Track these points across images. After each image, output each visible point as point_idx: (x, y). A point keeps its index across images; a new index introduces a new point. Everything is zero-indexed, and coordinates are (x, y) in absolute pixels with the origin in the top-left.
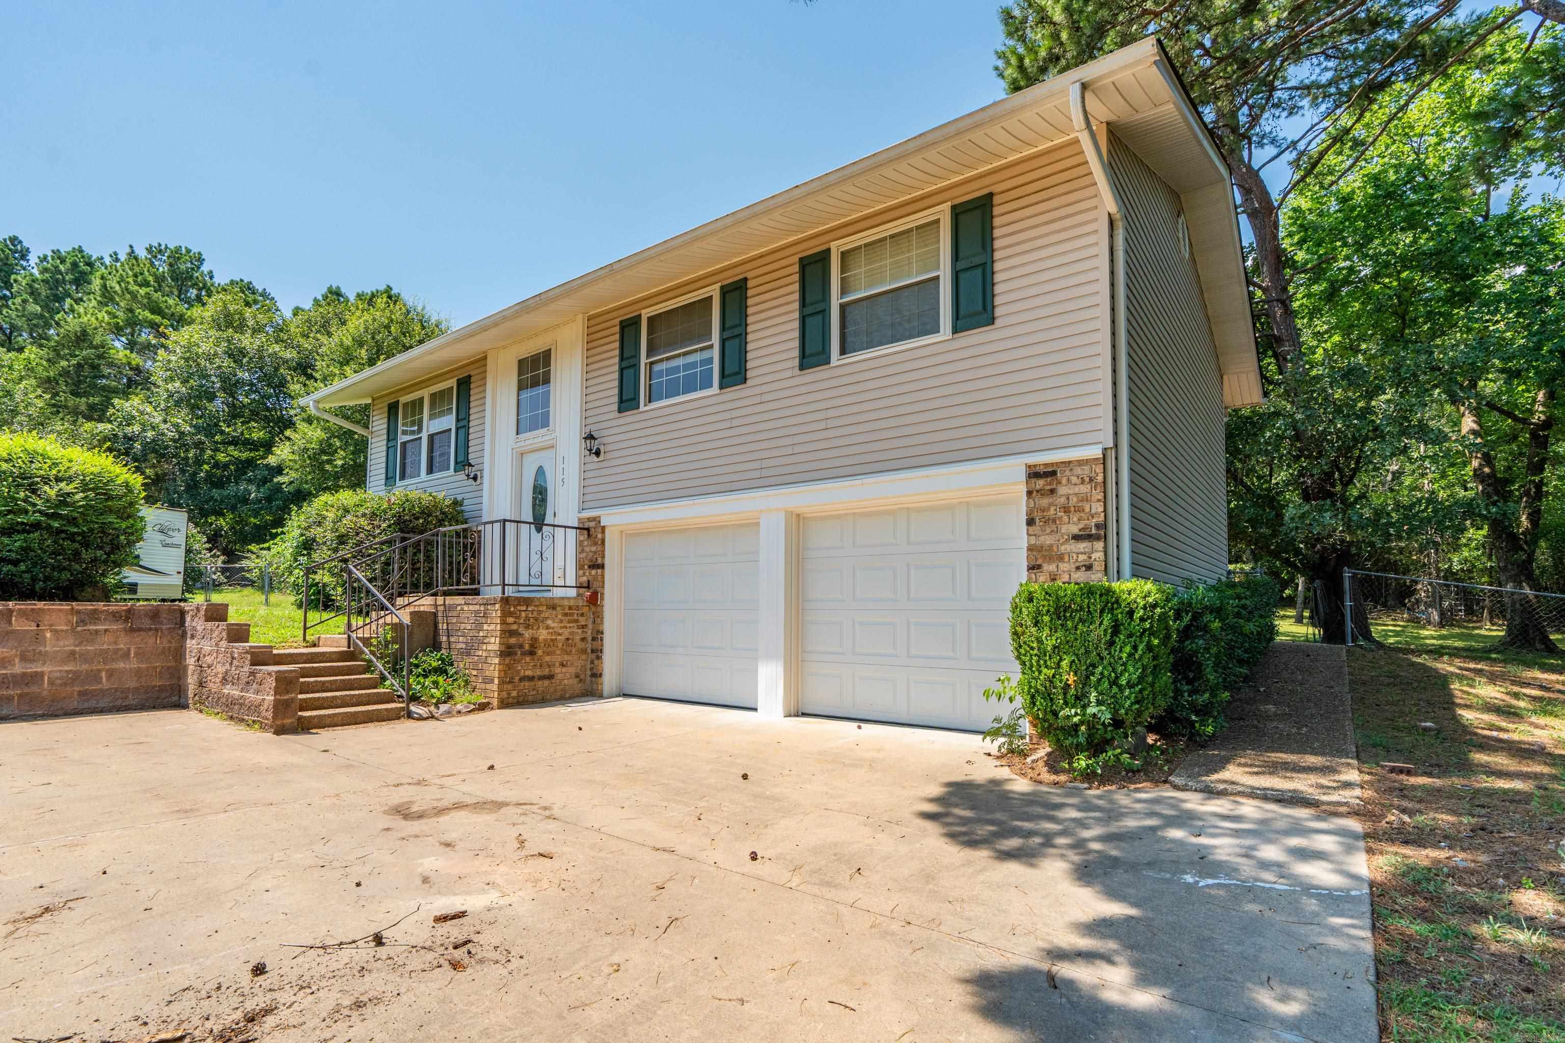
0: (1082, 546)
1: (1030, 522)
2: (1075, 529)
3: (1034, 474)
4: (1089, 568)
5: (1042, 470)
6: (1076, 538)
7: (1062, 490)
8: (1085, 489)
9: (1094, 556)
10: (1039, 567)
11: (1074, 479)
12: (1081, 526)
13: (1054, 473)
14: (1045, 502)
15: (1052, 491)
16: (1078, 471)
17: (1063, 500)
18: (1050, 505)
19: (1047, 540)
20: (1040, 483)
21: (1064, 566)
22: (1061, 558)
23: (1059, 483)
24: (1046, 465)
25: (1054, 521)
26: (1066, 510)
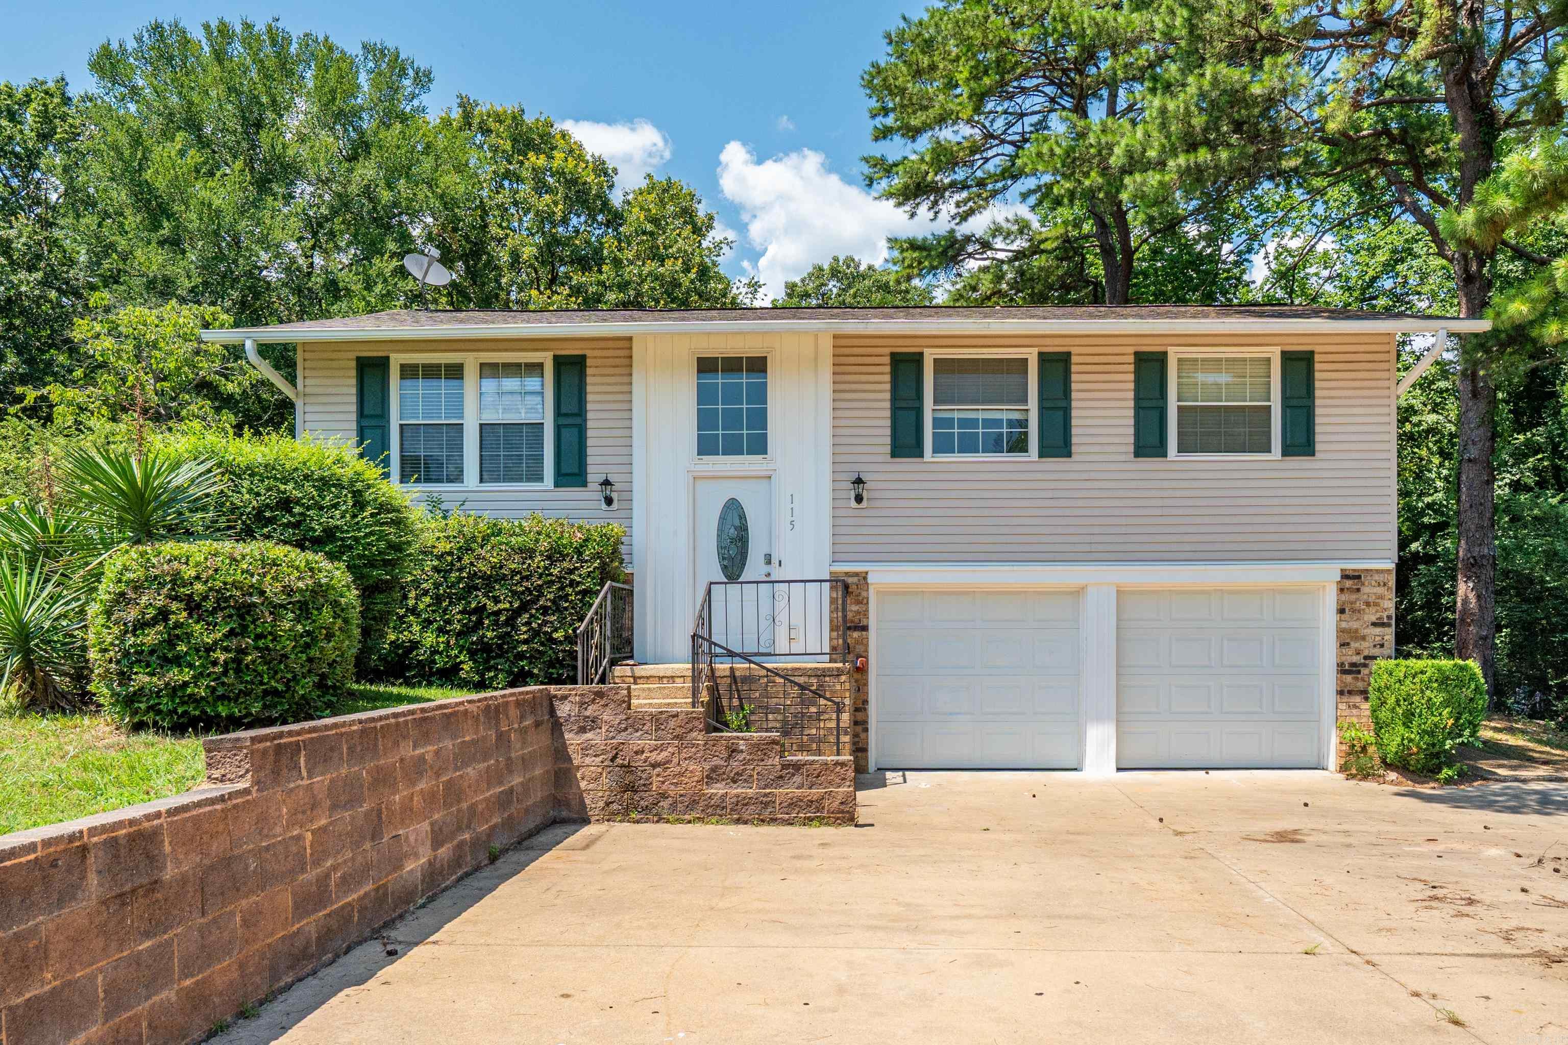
0: (1378, 630)
1: (1341, 611)
2: (1373, 619)
3: (1345, 576)
4: (1382, 646)
5: (1351, 573)
6: (1374, 624)
7: (1365, 590)
8: (1380, 590)
9: (1386, 638)
10: (1348, 644)
11: (1373, 583)
12: (1378, 615)
13: (1359, 577)
14: (1353, 597)
15: (1358, 590)
16: (1376, 577)
17: (1365, 597)
18: (1357, 599)
19: (1355, 625)
20: (1348, 583)
21: (1365, 644)
22: (1364, 638)
23: (1363, 584)
24: (1354, 570)
25: (1359, 611)
26: (1368, 604)
